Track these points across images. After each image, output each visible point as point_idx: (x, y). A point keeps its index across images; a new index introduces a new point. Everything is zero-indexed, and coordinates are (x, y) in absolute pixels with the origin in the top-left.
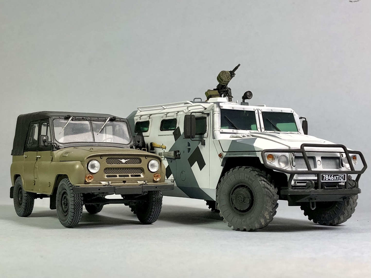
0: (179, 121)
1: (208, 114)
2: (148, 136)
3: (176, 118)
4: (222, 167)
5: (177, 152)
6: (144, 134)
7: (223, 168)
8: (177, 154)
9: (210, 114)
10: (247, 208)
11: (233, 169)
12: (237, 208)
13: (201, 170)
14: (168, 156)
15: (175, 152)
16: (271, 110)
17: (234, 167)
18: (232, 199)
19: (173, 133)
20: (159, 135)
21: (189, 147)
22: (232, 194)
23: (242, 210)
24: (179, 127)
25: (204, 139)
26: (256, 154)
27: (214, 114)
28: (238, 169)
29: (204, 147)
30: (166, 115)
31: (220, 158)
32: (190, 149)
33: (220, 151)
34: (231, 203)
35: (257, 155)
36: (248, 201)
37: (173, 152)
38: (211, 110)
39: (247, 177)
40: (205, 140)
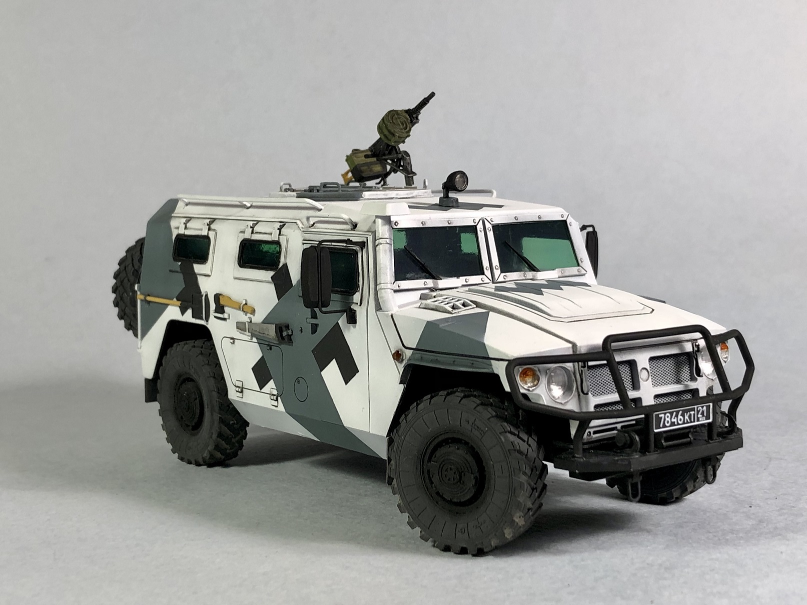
0: (287, 248)
1: (363, 245)
2: (209, 276)
3: (277, 239)
4: (402, 385)
5: (284, 329)
6: (198, 268)
7: (403, 387)
8: (285, 334)
9: (366, 244)
10: (468, 497)
11: (432, 397)
12: (444, 496)
13: (346, 383)
14: (260, 334)
15: (280, 329)
16: (515, 217)
17: (433, 391)
18: (429, 471)
19: (272, 277)
20: (236, 278)
21: (314, 321)
22: (430, 460)
23: (455, 500)
24: (285, 265)
25: (353, 307)
26: (491, 365)
27: (377, 245)
28: (445, 399)
29: (355, 327)
30: (251, 229)
31: (397, 362)
32: (317, 325)
33: (396, 345)
34: (427, 480)
35: (493, 367)
36: (470, 481)
37: (274, 326)
38: (370, 234)
39: (468, 422)
40: (355, 309)
